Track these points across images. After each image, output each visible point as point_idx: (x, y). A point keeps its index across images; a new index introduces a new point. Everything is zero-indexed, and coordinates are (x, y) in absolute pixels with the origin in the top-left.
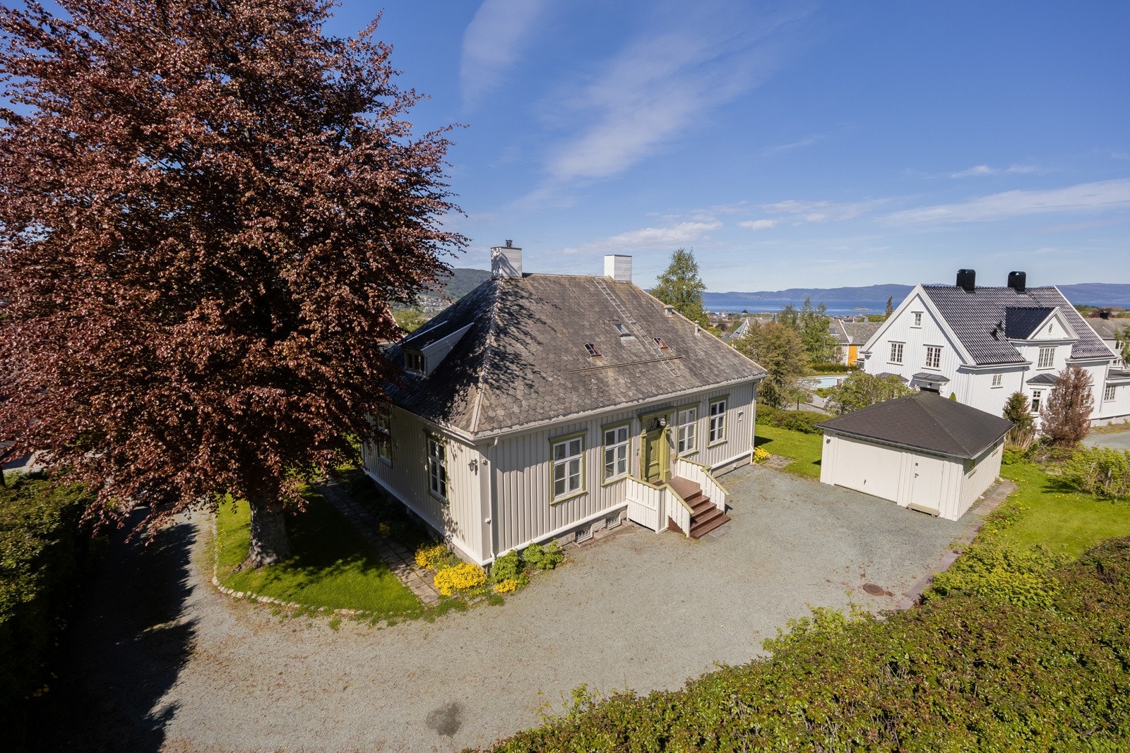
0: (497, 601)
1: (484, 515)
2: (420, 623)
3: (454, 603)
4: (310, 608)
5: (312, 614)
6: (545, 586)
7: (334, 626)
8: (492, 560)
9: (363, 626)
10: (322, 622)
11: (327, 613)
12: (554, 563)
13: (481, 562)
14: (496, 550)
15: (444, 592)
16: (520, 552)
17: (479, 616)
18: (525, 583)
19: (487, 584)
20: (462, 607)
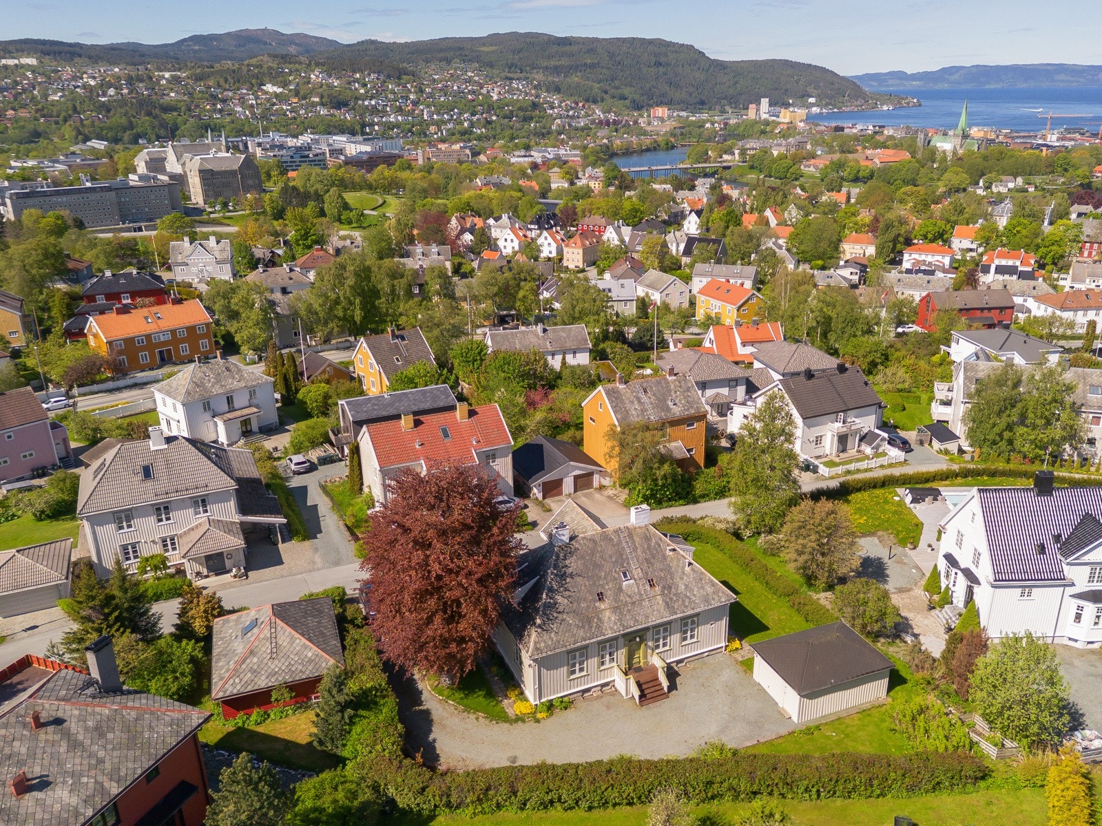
0: (538, 721)
1: (534, 684)
2: (507, 725)
3: (520, 719)
4: (468, 709)
5: (469, 712)
6: (560, 716)
7: (477, 719)
8: (538, 702)
9: (487, 722)
10: (473, 717)
11: (474, 713)
12: (566, 708)
13: (534, 703)
14: (540, 698)
15: (518, 713)
16: (552, 700)
17: (530, 726)
18: (552, 714)
19: (535, 713)
20: (524, 721)
